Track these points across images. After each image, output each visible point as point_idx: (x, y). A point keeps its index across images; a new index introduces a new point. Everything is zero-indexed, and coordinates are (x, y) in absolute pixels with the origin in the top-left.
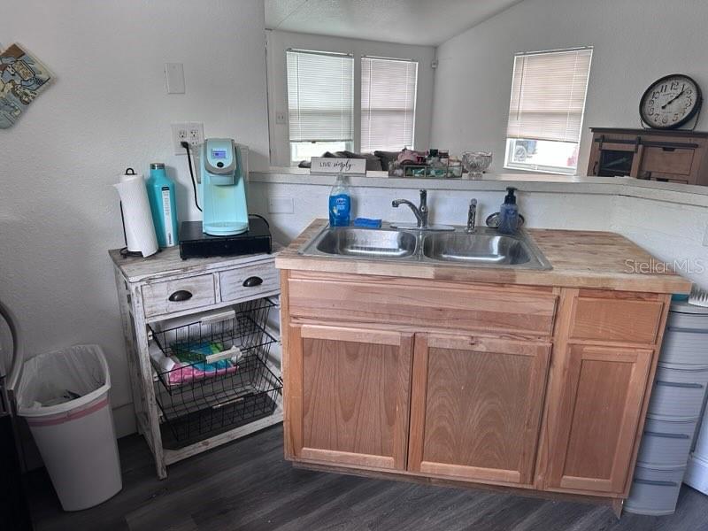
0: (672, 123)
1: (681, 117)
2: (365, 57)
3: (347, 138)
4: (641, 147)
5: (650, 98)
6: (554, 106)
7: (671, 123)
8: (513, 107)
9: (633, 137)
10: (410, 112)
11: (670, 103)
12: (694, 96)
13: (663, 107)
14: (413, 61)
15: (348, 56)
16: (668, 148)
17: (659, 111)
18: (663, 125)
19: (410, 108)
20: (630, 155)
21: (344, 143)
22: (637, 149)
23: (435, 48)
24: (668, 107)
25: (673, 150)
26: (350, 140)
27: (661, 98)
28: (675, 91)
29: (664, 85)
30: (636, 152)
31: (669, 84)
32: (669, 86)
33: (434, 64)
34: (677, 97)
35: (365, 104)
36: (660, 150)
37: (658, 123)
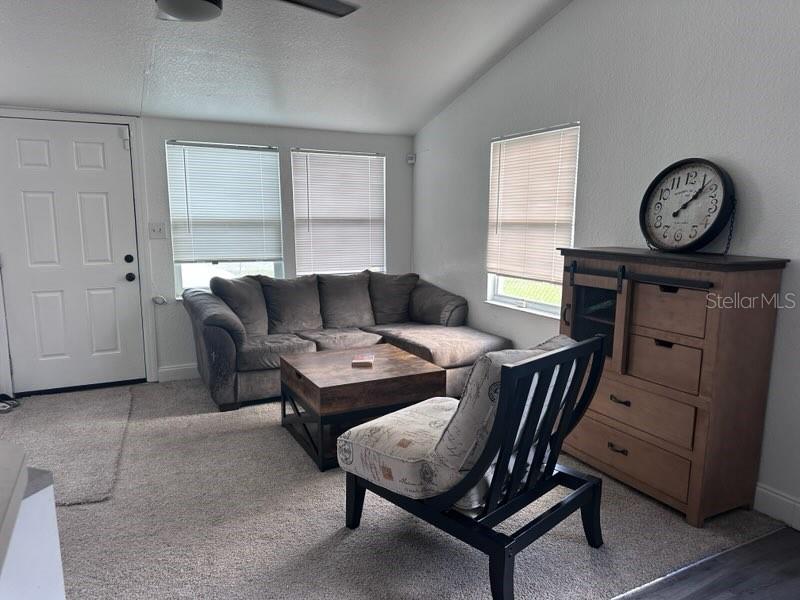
0: (690, 241)
1: (702, 231)
2: (298, 150)
3: (274, 256)
4: (625, 282)
5: (656, 200)
6: (537, 214)
7: (686, 241)
8: (492, 216)
9: (615, 266)
10: (377, 221)
11: (685, 206)
12: (720, 194)
13: (676, 215)
14: (378, 155)
15: (270, 149)
16: (669, 287)
17: (668, 220)
18: (676, 243)
19: (377, 216)
20: (611, 295)
21: (272, 263)
22: (620, 286)
23: (410, 139)
24: (682, 213)
25: (674, 290)
26: (281, 259)
27: (673, 198)
28: (691, 187)
29: (677, 176)
30: (620, 292)
31: (683, 175)
32: (684, 178)
33: (412, 159)
34: (695, 197)
35: (300, 211)
36: (655, 289)
37: (669, 242)
